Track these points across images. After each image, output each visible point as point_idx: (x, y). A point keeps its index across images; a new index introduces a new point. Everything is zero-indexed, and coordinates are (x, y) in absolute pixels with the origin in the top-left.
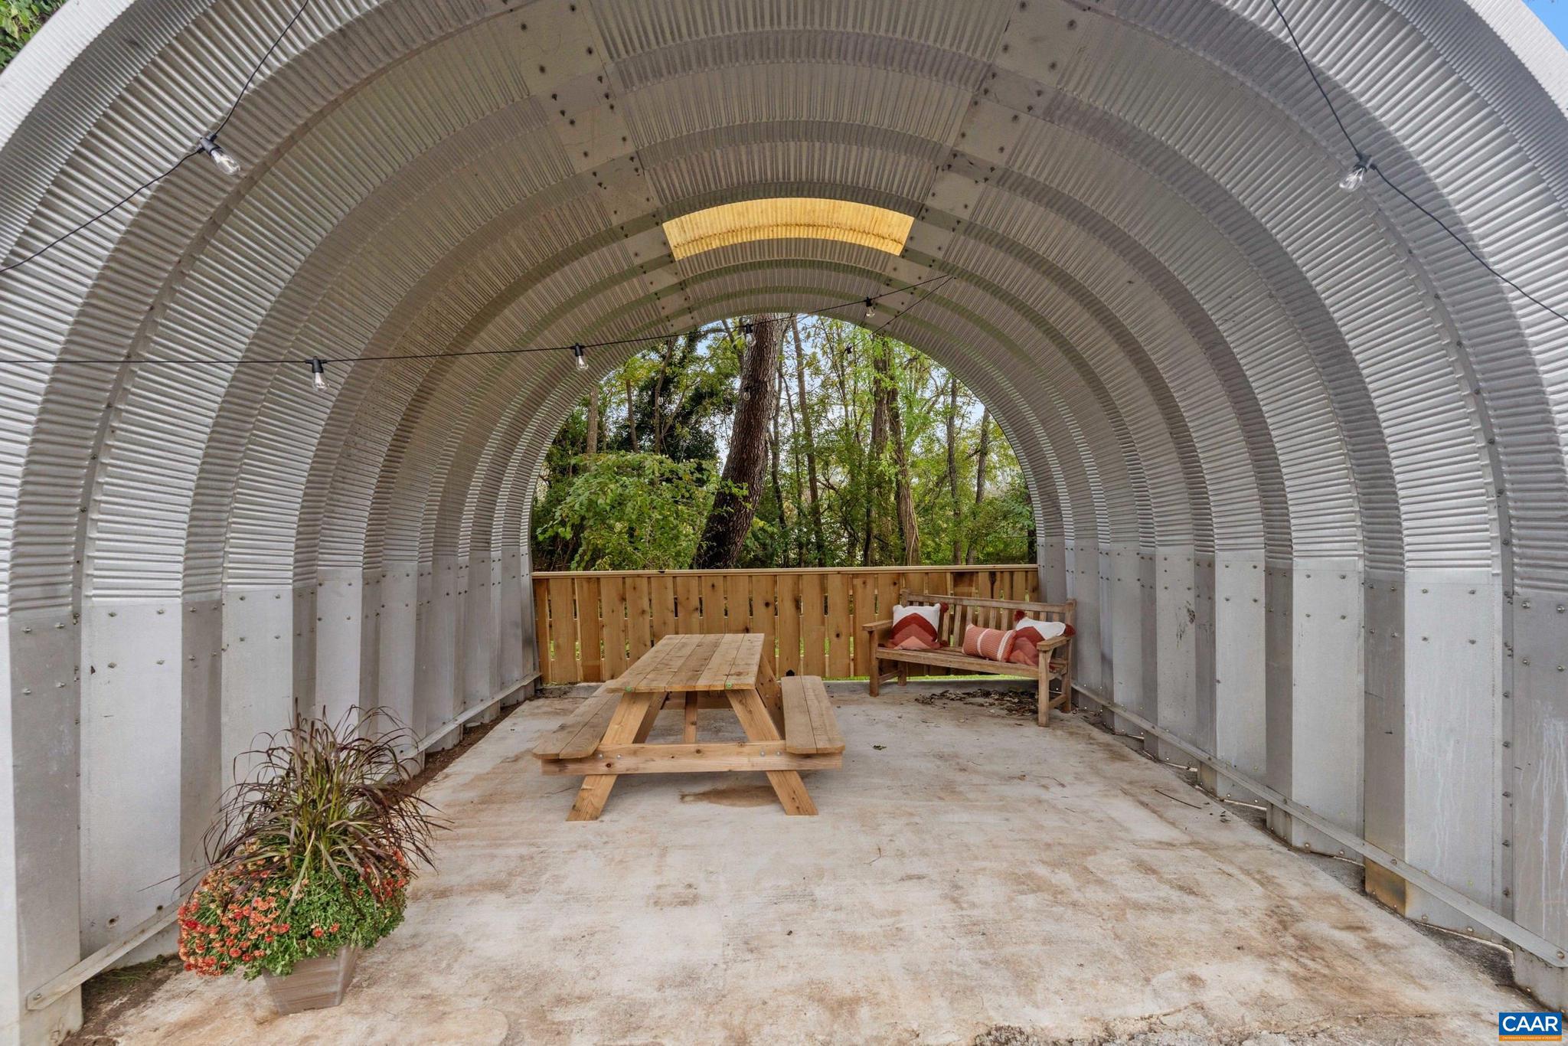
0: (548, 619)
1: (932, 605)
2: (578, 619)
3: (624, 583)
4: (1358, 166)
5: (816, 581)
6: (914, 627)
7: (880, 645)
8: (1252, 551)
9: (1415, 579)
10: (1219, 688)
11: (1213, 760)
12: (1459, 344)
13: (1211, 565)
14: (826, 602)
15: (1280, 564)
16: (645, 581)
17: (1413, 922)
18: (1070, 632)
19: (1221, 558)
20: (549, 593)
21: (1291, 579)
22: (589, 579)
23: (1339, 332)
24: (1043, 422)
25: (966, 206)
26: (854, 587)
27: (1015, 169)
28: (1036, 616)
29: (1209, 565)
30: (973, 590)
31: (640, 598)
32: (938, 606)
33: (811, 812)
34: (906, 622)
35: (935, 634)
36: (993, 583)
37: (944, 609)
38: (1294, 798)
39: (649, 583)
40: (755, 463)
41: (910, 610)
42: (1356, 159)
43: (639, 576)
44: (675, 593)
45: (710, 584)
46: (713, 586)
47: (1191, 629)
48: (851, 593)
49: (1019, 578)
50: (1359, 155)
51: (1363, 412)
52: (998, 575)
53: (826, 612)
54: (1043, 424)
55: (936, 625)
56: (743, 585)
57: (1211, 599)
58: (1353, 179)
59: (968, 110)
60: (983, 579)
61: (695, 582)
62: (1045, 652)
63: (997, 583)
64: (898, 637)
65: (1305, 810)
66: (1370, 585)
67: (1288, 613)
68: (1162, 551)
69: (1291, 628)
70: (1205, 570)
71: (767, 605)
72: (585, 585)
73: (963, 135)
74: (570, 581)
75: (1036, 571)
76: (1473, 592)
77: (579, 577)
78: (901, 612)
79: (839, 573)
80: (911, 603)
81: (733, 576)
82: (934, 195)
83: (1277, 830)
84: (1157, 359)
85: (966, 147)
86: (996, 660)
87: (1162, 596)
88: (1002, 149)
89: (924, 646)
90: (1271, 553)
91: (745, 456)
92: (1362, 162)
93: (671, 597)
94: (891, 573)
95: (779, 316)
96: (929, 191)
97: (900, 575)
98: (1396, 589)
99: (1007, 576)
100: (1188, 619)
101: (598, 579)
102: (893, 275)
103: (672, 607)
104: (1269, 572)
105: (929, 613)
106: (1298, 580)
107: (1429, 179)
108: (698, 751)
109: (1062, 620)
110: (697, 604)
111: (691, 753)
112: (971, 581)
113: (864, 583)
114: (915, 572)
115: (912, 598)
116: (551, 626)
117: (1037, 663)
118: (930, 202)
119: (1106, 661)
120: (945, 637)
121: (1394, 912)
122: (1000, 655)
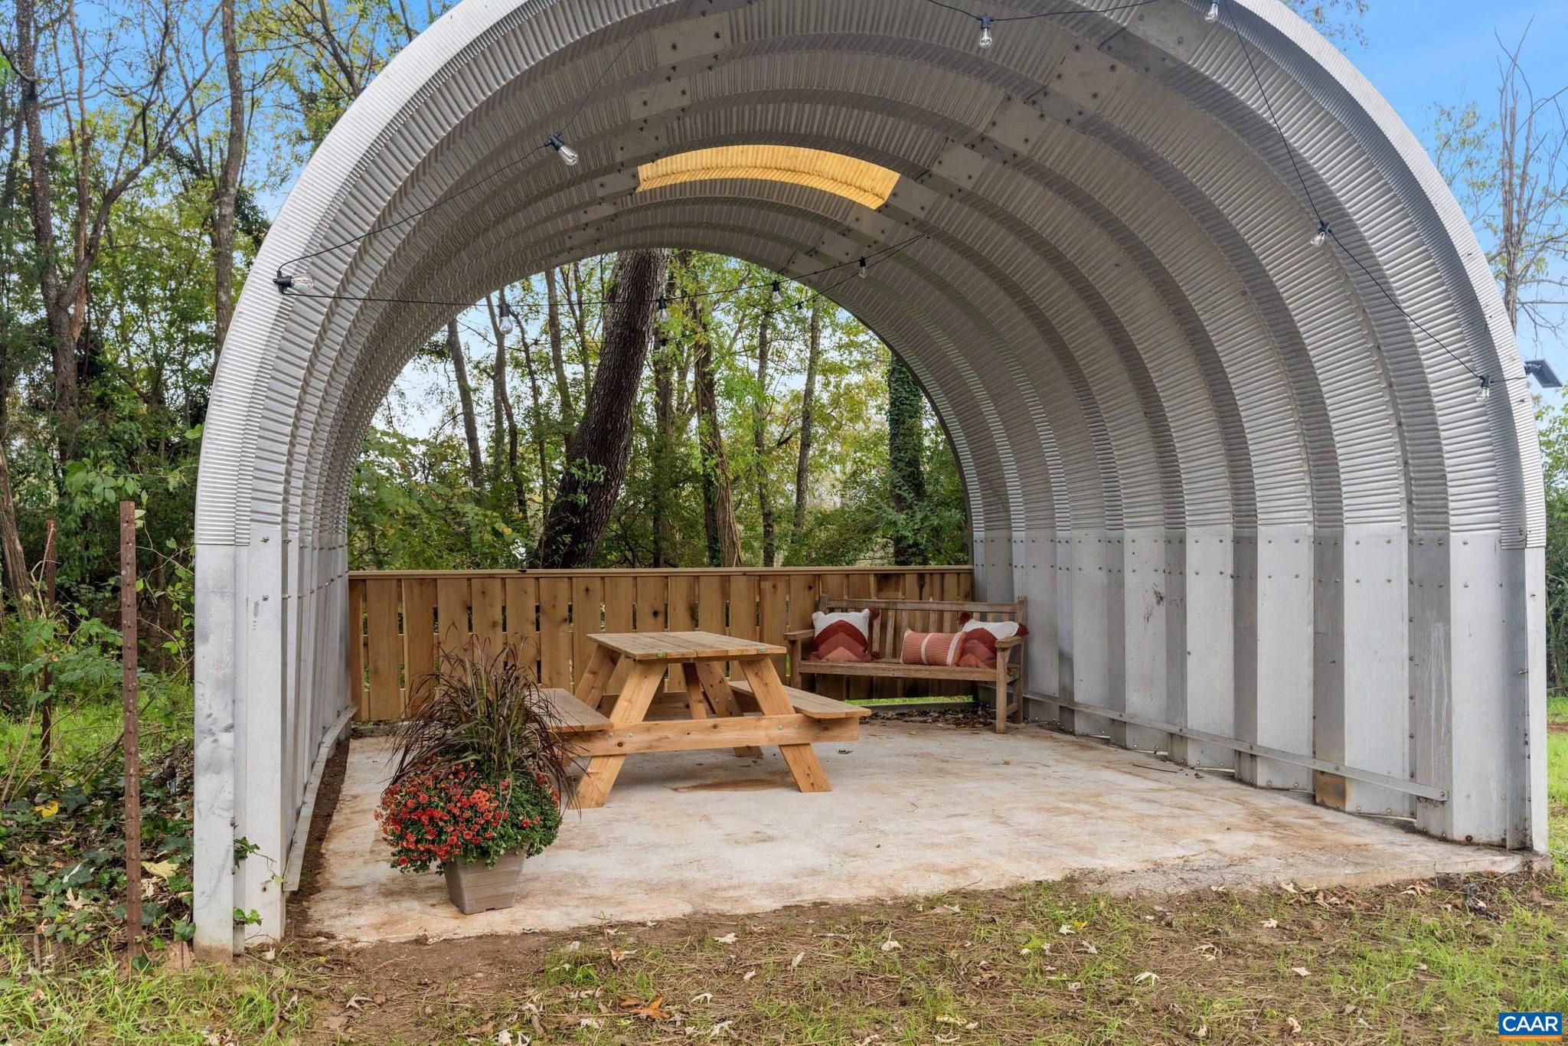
0: (362, 635)
1: (859, 610)
2: (405, 634)
3: (470, 586)
4: (1321, 230)
5: (716, 583)
6: (842, 636)
7: (803, 659)
8: (1218, 527)
9: (1351, 533)
10: (1189, 658)
11: (1184, 730)
12: (1379, 348)
13: (1182, 541)
14: (727, 609)
15: (1246, 532)
16: (498, 583)
17: (1350, 813)
18: (1023, 631)
19: (1192, 533)
20: (365, 600)
21: (1256, 544)
22: (422, 580)
23: (1298, 332)
24: (995, 398)
25: (970, 177)
26: (760, 592)
27: (1036, 158)
28: (983, 617)
29: (1181, 542)
30: (900, 595)
31: (491, 606)
32: (866, 611)
33: (827, 790)
34: (831, 631)
35: (866, 644)
36: (921, 587)
37: (874, 615)
38: (1259, 743)
39: (504, 585)
40: (620, 437)
41: (835, 618)
42: (1320, 226)
43: (491, 576)
44: (538, 599)
45: (583, 588)
46: (587, 590)
47: (1160, 612)
48: (758, 600)
49: (950, 581)
50: (1322, 222)
51: (1314, 397)
52: (927, 577)
53: (728, 625)
54: (994, 400)
55: (866, 634)
56: (625, 587)
57: (1182, 573)
58: (1318, 239)
59: (1001, 104)
60: (911, 581)
61: (564, 585)
62: (1004, 650)
63: (927, 588)
64: (822, 648)
65: (1268, 750)
66: (1318, 542)
67: (1253, 577)
68: (1129, 533)
69: (1256, 589)
70: (1176, 546)
71: (655, 614)
72: (417, 590)
73: (994, 124)
74: (394, 583)
75: (971, 573)
76: (1389, 542)
77: (409, 578)
78: (823, 620)
79: (745, 574)
80: (832, 610)
81: (612, 576)
82: (940, 163)
83: (1244, 777)
84: (1137, 340)
85: (995, 134)
86: (944, 664)
87: (1131, 581)
88: (1026, 141)
89: (853, 657)
90: (1238, 525)
91: (609, 426)
92: (1323, 227)
93: (532, 604)
94: (806, 574)
95: (666, 251)
96: (936, 159)
97: (818, 576)
98: (1337, 544)
99: (937, 578)
100: (1155, 600)
101: (435, 580)
102: (854, 226)
103: (533, 616)
104: (1237, 541)
105: (858, 619)
106: (1262, 546)
107: (1367, 244)
108: (715, 727)
109: (1012, 619)
110: (566, 613)
111: (708, 728)
112: (897, 583)
113: (774, 587)
114: (833, 573)
115: (833, 604)
116: (366, 645)
117: (994, 666)
118: (936, 169)
119: (1065, 660)
120: (876, 648)
121: (1338, 810)
122: (950, 659)
